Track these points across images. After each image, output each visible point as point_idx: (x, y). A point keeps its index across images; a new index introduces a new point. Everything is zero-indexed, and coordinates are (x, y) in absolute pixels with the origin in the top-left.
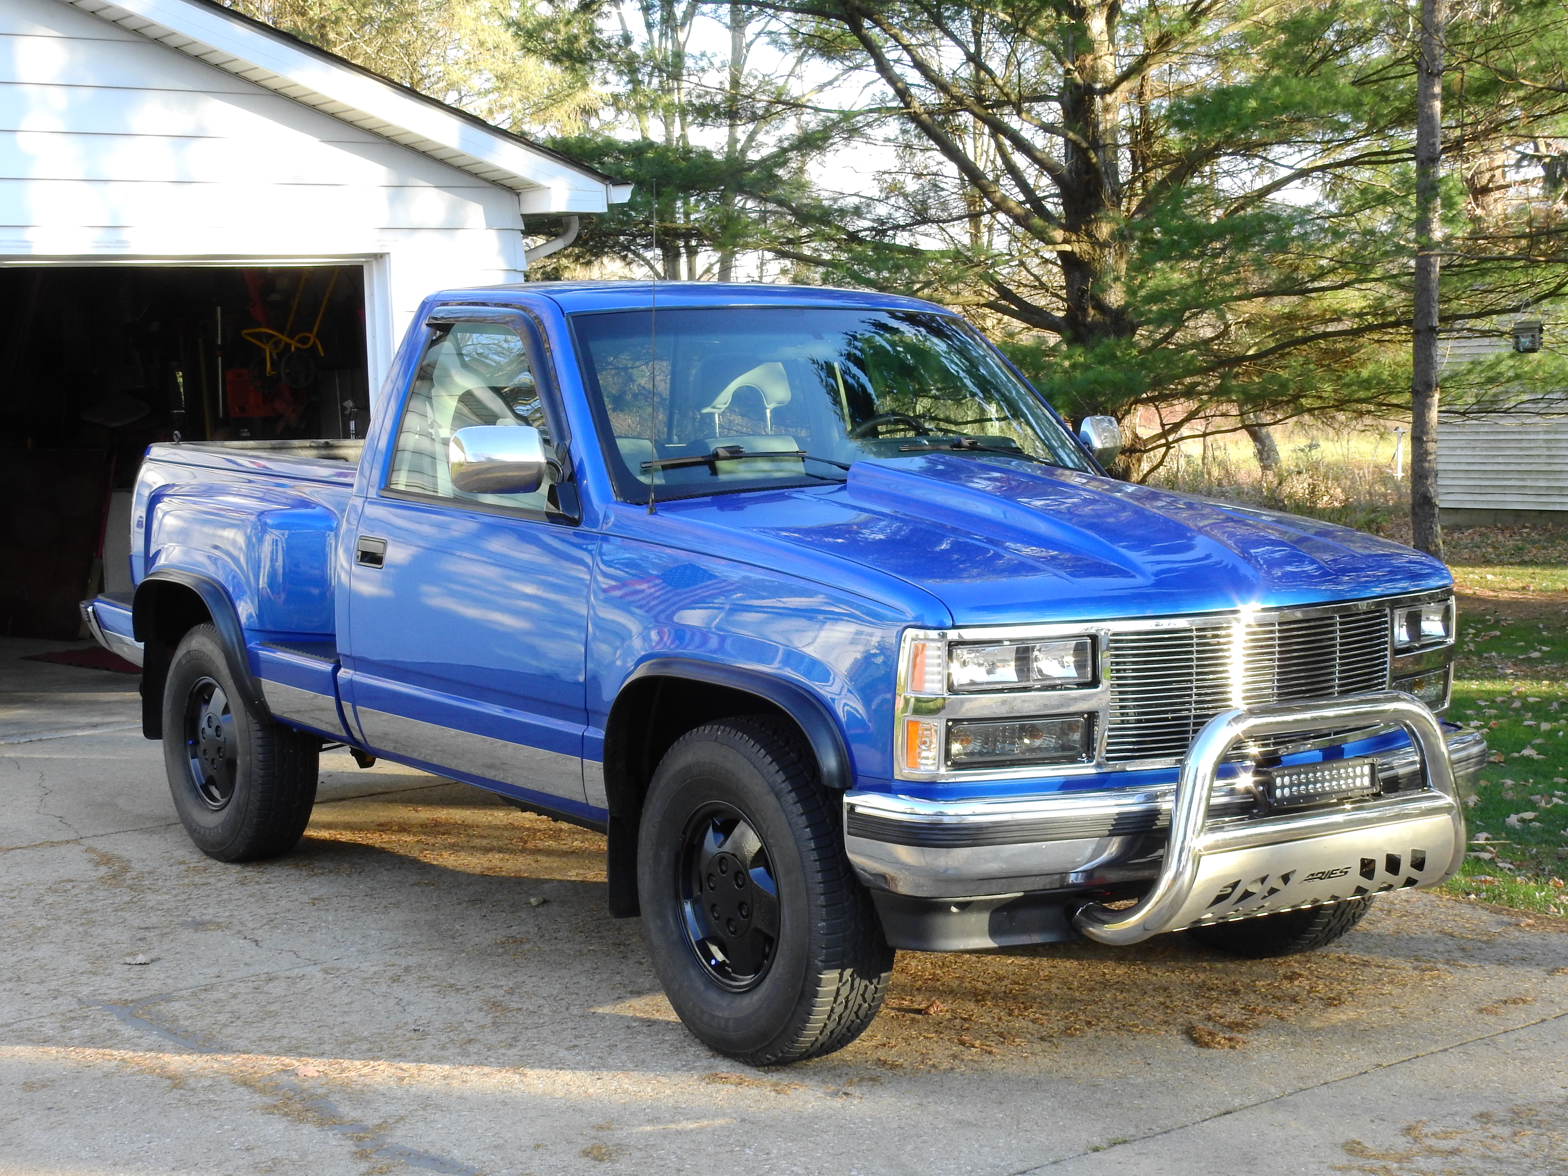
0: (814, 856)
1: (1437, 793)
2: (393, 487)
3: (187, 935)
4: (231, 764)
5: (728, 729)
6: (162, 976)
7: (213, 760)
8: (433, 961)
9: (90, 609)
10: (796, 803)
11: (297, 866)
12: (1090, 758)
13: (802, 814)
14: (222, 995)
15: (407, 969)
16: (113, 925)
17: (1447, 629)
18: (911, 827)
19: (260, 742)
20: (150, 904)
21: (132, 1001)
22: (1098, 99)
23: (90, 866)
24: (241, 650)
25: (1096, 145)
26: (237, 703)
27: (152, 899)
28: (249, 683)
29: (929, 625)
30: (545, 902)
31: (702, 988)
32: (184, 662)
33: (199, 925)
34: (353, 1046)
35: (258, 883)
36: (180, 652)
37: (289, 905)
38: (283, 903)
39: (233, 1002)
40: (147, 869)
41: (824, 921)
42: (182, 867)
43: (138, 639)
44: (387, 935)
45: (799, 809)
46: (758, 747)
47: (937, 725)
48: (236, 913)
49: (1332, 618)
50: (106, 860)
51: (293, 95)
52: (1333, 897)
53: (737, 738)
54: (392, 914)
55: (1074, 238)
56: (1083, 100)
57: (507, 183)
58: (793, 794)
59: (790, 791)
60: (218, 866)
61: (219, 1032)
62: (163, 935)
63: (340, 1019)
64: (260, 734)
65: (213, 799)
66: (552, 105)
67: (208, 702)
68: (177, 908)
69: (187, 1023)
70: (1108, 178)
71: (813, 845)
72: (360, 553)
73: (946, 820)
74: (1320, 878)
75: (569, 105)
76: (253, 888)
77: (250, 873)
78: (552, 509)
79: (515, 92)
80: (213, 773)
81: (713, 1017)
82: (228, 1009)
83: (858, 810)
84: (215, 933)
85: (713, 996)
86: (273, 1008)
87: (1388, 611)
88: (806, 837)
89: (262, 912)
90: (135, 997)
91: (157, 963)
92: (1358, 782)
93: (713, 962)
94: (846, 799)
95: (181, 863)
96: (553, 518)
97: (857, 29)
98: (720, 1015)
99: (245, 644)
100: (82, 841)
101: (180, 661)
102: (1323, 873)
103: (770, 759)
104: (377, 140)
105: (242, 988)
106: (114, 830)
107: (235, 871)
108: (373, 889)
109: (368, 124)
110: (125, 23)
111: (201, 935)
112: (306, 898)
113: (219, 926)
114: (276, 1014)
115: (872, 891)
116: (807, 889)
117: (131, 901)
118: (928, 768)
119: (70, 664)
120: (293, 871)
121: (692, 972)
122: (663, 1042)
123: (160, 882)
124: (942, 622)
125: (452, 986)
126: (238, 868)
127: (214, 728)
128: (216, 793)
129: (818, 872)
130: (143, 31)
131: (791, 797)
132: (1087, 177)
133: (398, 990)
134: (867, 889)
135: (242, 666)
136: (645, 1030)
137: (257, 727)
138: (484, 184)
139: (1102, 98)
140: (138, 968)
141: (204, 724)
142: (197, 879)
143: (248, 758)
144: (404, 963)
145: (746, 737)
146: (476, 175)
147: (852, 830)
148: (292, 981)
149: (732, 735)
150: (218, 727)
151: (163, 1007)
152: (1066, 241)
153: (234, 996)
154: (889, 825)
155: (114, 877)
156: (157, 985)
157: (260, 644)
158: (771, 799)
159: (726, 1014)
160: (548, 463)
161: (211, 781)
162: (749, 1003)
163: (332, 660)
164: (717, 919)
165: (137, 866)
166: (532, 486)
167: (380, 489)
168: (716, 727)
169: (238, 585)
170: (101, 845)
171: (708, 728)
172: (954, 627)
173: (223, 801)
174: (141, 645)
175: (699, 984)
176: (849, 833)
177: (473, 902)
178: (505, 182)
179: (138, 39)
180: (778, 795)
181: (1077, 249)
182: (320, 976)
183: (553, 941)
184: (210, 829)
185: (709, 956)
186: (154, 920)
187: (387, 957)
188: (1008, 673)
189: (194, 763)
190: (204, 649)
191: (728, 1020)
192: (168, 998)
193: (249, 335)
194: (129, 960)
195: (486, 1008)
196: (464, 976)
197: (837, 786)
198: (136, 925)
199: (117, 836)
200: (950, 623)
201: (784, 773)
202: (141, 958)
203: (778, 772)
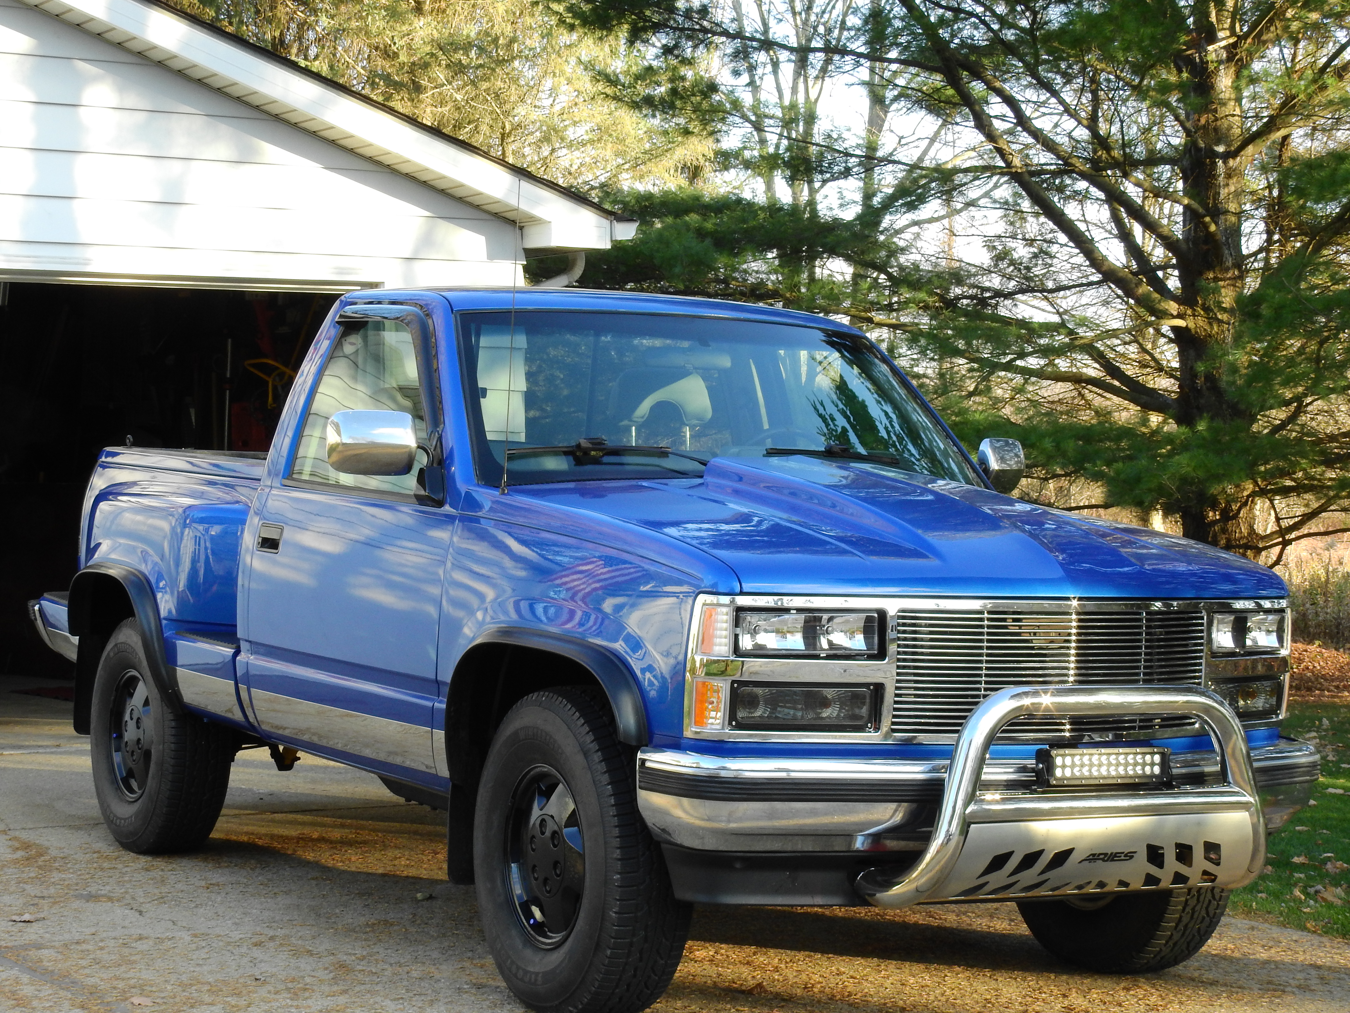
0: (613, 811)
1: (1237, 789)
2: (294, 476)
3: (76, 904)
4: (147, 755)
5: (551, 695)
6: (42, 931)
7: (133, 752)
8: (300, 934)
9: (37, 608)
10: (601, 761)
11: (205, 860)
12: (877, 729)
13: (605, 772)
14: (90, 947)
15: (272, 938)
16: (12, 893)
17: (1280, 639)
18: (690, 780)
19: (173, 731)
20: (53, 880)
21: (6, 947)
22: (1220, 163)
23: (9, 850)
24: (158, 640)
25: (1217, 212)
26: (155, 695)
27: (56, 876)
28: (164, 672)
29: (721, 590)
30: (431, 898)
31: (520, 947)
32: (112, 654)
33: (92, 897)
34: (194, 988)
35: (162, 870)
36: (109, 647)
37: (184, 888)
38: (179, 886)
39: (98, 952)
40: (62, 855)
41: (619, 873)
42: (95, 855)
43: (73, 633)
44: (266, 913)
45: (603, 767)
46: (574, 709)
47: (723, 687)
48: (130, 890)
49: (1140, 614)
50: (26, 846)
51: (294, 121)
52: (1122, 883)
53: (558, 702)
54: (279, 899)
55: (1189, 312)
56: (1204, 164)
57: (509, 215)
58: (600, 753)
59: (597, 751)
60: (130, 856)
61: (76, 972)
62: (55, 903)
63: (192, 969)
64: (173, 724)
65: (131, 791)
66: (650, 160)
67: (131, 695)
68: (77, 884)
69: (48, 964)
70: (1229, 249)
71: (613, 801)
72: (260, 540)
73: (723, 774)
74: (1103, 860)
75: (669, 162)
76: (157, 874)
77: (159, 863)
78: (422, 492)
79: (610, 145)
80: (131, 764)
81: (526, 972)
82: (91, 956)
83: (648, 764)
84: (104, 904)
85: (528, 953)
86: (133, 958)
87: (1204, 614)
88: (608, 793)
89: (156, 891)
90: (9, 944)
91: (40, 924)
92: (1148, 770)
93: (532, 921)
94: (640, 755)
95: (95, 852)
96: (421, 500)
97: (953, 81)
98: (532, 970)
99: (162, 634)
100: (9, 832)
101: (108, 654)
102: (1106, 854)
103: (583, 721)
104: (379, 169)
105: (112, 943)
106: (43, 825)
107: (144, 860)
108: (269, 880)
109: (367, 152)
110: (129, 45)
111: (91, 905)
112: (203, 883)
113: (110, 899)
114: (135, 962)
115: (664, 846)
116: (605, 843)
117: (36, 877)
118: (714, 727)
119: (57, 698)
120: (201, 864)
121: (514, 932)
122: (487, 999)
123: (69, 866)
124: (733, 589)
125: (308, 951)
126: (150, 858)
127: (135, 720)
128: (134, 785)
129: (616, 827)
130: (147, 54)
131: (597, 757)
132: (1205, 247)
133: (257, 953)
134: (658, 844)
135: (158, 654)
136: (473, 991)
137: (171, 717)
138: (488, 217)
139: (1224, 163)
140: (22, 924)
141: (127, 717)
142: (106, 865)
143: (161, 747)
144: (271, 933)
145: (565, 701)
146: (478, 207)
147: (642, 784)
148: (160, 940)
149: (553, 700)
150: (139, 719)
151: (33, 953)
152: (1180, 316)
153: (102, 949)
154: (671, 778)
155: (28, 859)
156: (33, 937)
157: (176, 634)
158: (580, 758)
159: (537, 969)
160: (419, 447)
161: (130, 774)
162: (556, 958)
163: (234, 646)
164: (536, 879)
165: (53, 852)
166: (406, 469)
167: (284, 478)
168: (542, 693)
169: (160, 577)
170: (24, 835)
171: (536, 694)
172: (742, 593)
173: (140, 792)
174: (75, 640)
175: (518, 943)
176: (640, 788)
177: (361, 895)
178: (508, 215)
179: (143, 62)
180: (586, 754)
181: (1191, 325)
182: (188, 938)
183: (423, 926)
184: (125, 819)
185: (530, 915)
186: (52, 891)
187: (258, 929)
188: (796, 642)
189: (117, 758)
190: (129, 641)
191: (537, 974)
192: (39, 947)
193: (254, 366)
194: (14, 918)
195: (332, 968)
196: (324, 945)
197: (634, 743)
198: (33, 894)
199: (45, 830)
200: (738, 590)
201: (594, 734)
202: (27, 917)
203: (588, 733)
